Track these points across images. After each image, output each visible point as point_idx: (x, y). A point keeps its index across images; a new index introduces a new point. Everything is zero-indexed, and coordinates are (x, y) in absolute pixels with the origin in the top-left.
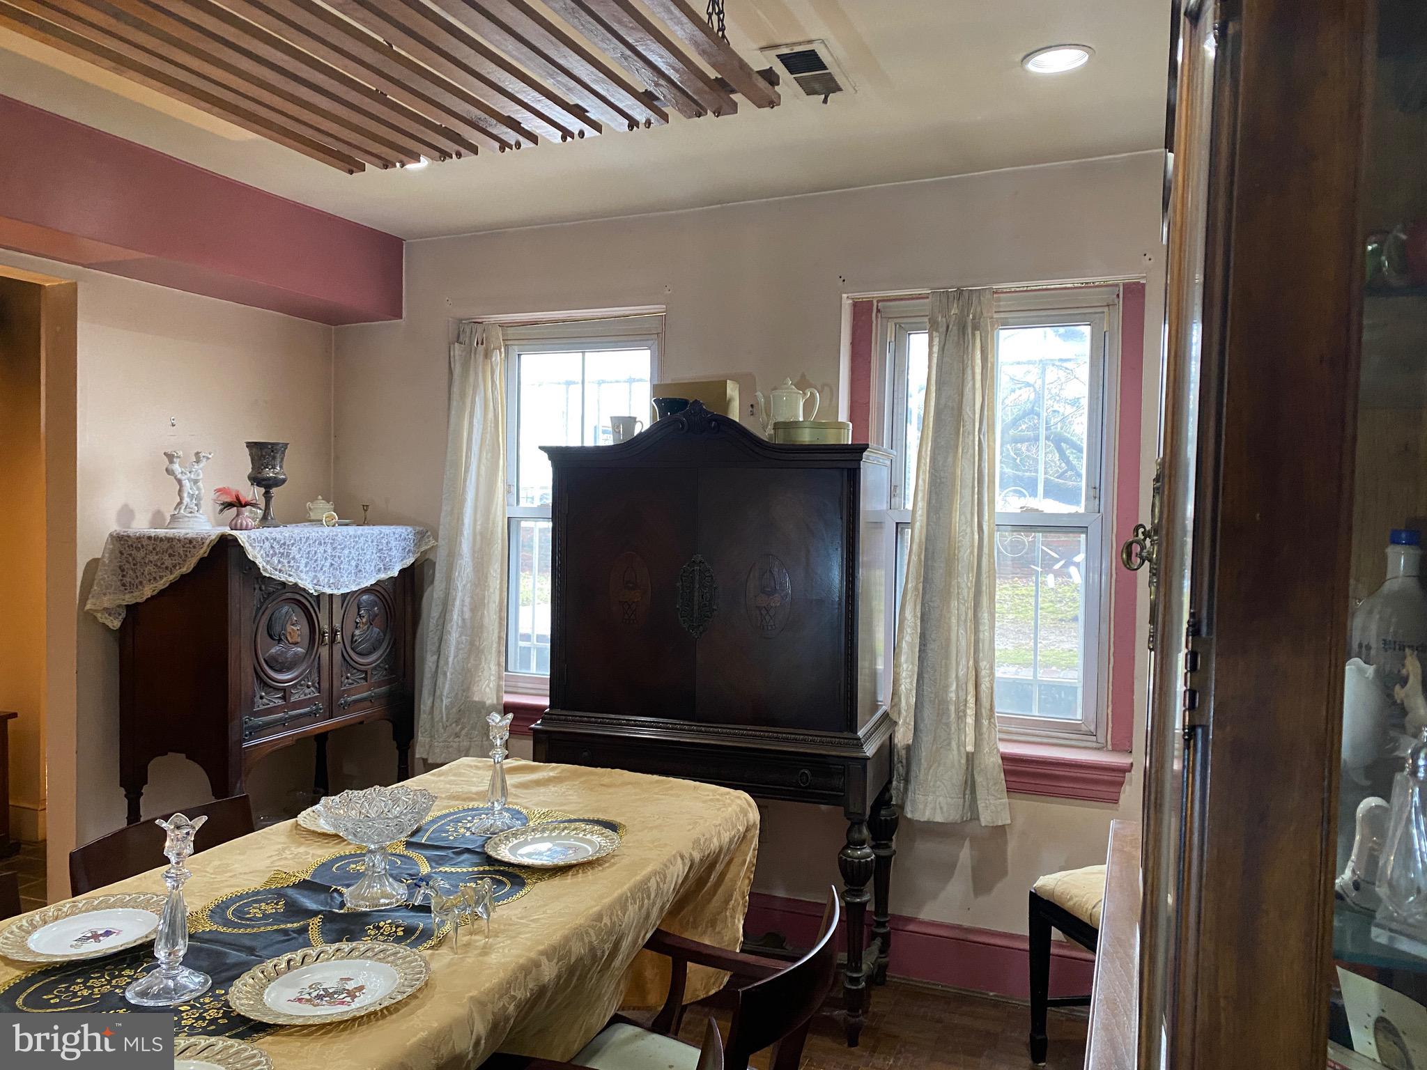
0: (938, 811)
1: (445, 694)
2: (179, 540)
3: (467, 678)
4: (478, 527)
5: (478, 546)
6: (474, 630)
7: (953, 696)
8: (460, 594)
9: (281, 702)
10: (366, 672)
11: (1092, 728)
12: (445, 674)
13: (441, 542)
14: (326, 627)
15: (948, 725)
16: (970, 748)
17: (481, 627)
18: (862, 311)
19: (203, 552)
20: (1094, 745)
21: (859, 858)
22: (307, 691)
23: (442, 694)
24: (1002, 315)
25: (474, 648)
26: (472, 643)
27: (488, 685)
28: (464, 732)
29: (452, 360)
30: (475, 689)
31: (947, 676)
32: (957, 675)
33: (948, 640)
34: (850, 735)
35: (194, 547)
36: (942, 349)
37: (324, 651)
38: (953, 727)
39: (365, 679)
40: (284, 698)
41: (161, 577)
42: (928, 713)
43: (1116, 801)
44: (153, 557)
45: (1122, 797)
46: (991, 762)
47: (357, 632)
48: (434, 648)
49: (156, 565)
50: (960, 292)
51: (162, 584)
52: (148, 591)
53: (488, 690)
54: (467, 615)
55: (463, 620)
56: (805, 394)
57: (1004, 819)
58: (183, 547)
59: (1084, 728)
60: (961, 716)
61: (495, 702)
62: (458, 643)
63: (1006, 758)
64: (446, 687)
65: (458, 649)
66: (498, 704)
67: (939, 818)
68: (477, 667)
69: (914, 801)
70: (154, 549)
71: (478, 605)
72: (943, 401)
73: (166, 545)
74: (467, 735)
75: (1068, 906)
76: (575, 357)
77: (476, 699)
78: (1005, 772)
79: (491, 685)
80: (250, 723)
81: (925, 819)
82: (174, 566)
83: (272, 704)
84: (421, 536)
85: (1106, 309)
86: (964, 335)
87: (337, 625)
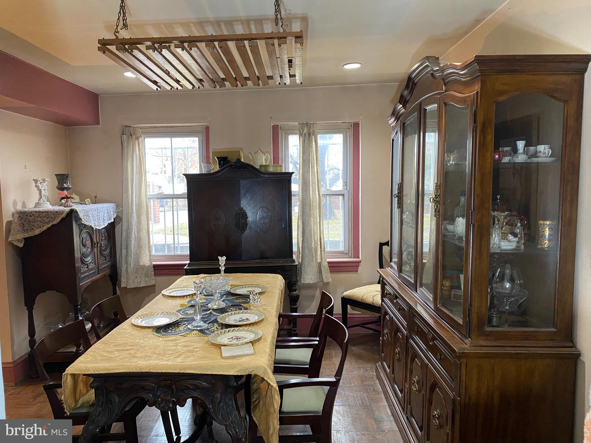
0: (311, 280)
1: (132, 263)
2: (51, 212)
3: (138, 256)
4: (137, 202)
5: (137, 209)
6: (139, 239)
7: (313, 246)
8: (134, 227)
9: (87, 269)
10: (105, 257)
11: (347, 252)
12: (131, 256)
13: (124, 208)
14: (95, 240)
15: (312, 255)
16: (319, 261)
17: (140, 238)
18: (275, 129)
19: (64, 215)
20: (348, 257)
21: (296, 294)
22: (92, 264)
23: (131, 263)
24: (318, 131)
25: (139, 247)
26: (138, 245)
27: (146, 259)
28: (138, 276)
29: (123, 141)
30: (140, 260)
31: (311, 240)
32: (314, 240)
33: (311, 230)
34: (291, 259)
35: (59, 214)
36: (304, 141)
37: (96, 249)
38: (314, 255)
39: (105, 260)
40: (87, 267)
41: (44, 226)
42: (306, 251)
43: (357, 271)
44: (39, 219)
45: (359, 270)
46: (325, 265)
47: (102, 243)
48: (125, 247)
49: (40, 222)
50: (307, 124)
51: (45, 228)
52: (37, 232)
53: (146, 260)
54: (136, 235)
55: (135, 236)
56: (265, 155)
57: (330, 280)
58: (53, 214)
59: (345, 252)
60: (316, 252)
61: (150, 264)
62: (134, 245)
63: (329, 263)
64: (132, 260)
65: (134, 247)
66: (151, 265)
67: (311, 282)
68: (140, 252)
69: (304, 278)
70: (39, 216)
71: (139, 231)
72: (305, 157)
73: (44, 214)
74: (140, 277)
75: (354, 298)
76: (168, 140)
77: (141, 264)
78: (329, 266)
79: (147, 259)
80: (81, 277)
81: (307, 283)
82: (49, 222)
83: (85, 270)
84: (117, 206)
85: (348, 130)
86: (309, 137)
87: (98, 240)
